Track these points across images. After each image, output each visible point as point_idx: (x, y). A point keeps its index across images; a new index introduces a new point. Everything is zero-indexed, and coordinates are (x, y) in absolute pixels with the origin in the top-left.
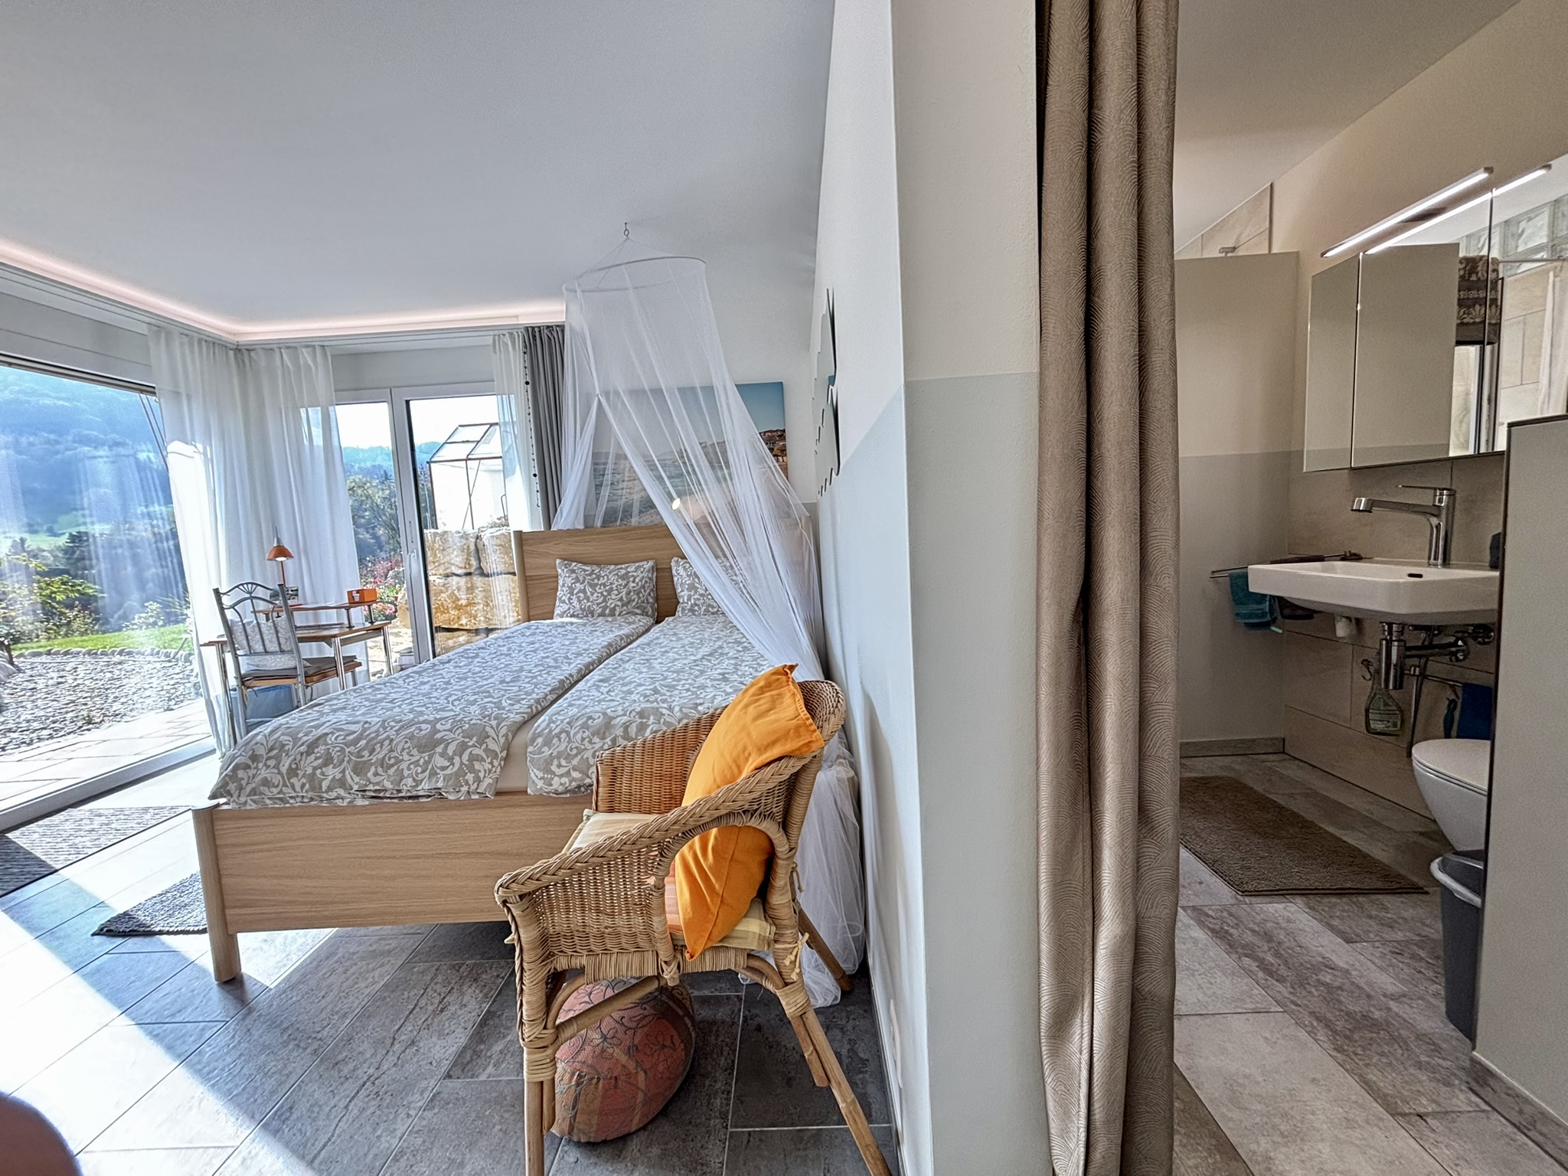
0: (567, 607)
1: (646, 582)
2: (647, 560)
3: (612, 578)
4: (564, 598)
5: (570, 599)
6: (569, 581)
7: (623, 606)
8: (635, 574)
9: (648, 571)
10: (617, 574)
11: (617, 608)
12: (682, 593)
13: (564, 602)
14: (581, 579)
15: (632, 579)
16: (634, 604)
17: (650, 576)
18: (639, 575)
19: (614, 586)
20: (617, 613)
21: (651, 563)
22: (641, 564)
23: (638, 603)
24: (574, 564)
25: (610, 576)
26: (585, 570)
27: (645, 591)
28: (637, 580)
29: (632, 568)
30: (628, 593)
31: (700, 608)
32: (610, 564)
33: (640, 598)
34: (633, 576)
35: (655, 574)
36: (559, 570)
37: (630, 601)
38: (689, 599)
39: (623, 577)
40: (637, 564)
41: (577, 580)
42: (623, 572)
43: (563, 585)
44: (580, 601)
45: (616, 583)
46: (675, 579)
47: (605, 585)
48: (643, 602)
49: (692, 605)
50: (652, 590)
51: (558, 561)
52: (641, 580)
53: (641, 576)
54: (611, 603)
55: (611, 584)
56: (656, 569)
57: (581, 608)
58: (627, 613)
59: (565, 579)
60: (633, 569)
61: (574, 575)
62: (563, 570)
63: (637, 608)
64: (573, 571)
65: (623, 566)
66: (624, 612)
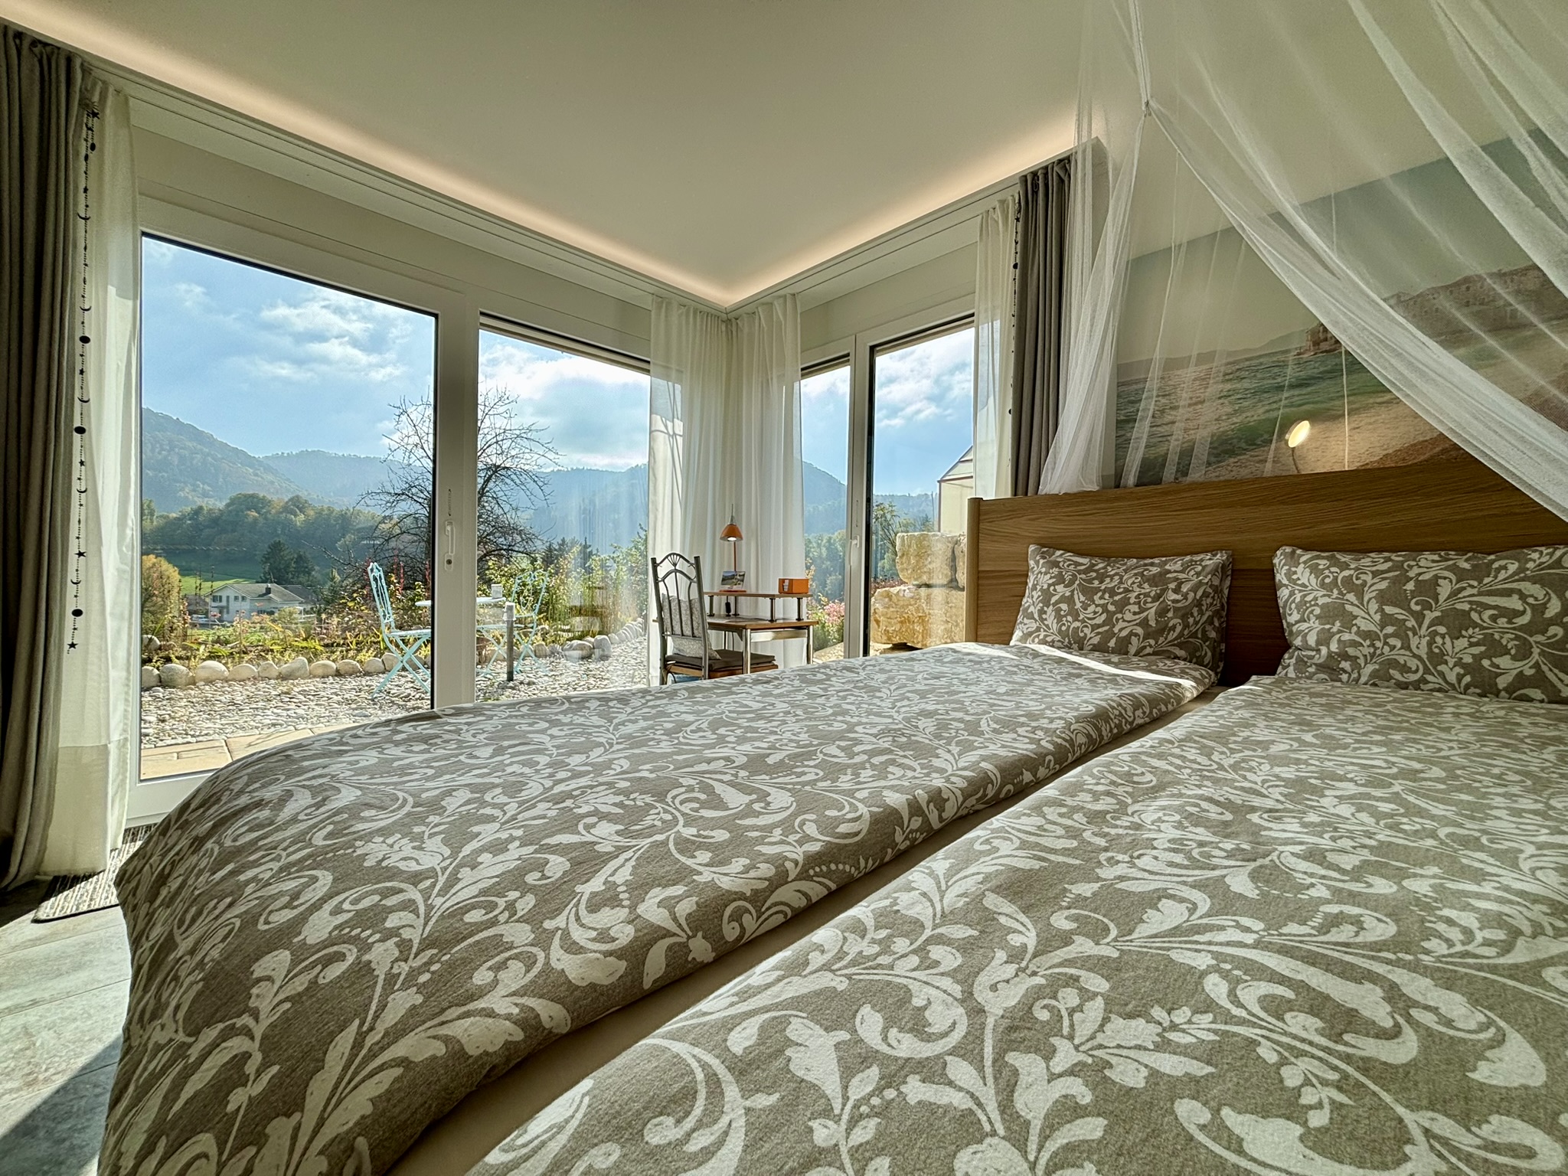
0: (1034, 626)
1: (1205, 595)
2: (1213, 550)
3: (1129, 580)
4: (1032, 609)
5: (1042, 612)
6: (1045, 580)
7: (1147, 636)
8: (1181, 576)
9: (1214, 572)
10: (1142, 574)
11: (1134, 640)
12: (1304, 626)
13: (1031, 616)
14: (1067, 577)
15: (1172, 586)
16: (1172, 636)
17: (1216, 582)
18: (1191, 578)
19: (1133, 595)
20: (1133, 650)
21: (1220, 557)
22: (1197, 558)
23: (1181, 635)
24: (1059, 553)
25: (1126, 576)
26: (1077, 564)
27: (1201, 613)
28: (1185, 589)
29: (1175, 565)
30: (1162, 613)
31: (1356, 666)
32: (1129, 558)
33: (1186, 626)
34: (1176, 579)
35: (1228, 583)
36: (1032, 563)
37: (1163, 629)
38: (1324, 639)
39: (1153, 581)
40: (1188, 558)
41: (1060, 579)
42: (1155, 570)
43: (1034, 588)
44: (1059, 617)
45: (1137, 590)
46: (1283, 594)
47: (1112, 592)
48: (1194, 635)
49: (1330, 655)
50: (1217, 613)
51: (1032, 548)
52: (1194, 589)
53: (1196, 580)
54: (1122, 629)
55: (1127, 591)
56: (1233, 570)
57: (1060, 631)
58: (1155, 653)
59: (1039, 575)
60: (1178, 566)
61: (1055, 571)
62: (1037, 563)
63: (1180, 646)
64: (1056, 564)
65: (1156, 561)
66: (1148, 650)
